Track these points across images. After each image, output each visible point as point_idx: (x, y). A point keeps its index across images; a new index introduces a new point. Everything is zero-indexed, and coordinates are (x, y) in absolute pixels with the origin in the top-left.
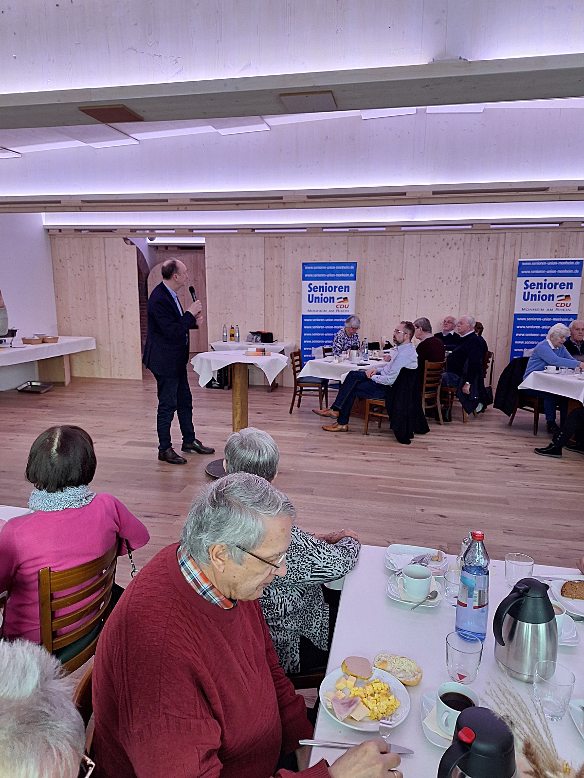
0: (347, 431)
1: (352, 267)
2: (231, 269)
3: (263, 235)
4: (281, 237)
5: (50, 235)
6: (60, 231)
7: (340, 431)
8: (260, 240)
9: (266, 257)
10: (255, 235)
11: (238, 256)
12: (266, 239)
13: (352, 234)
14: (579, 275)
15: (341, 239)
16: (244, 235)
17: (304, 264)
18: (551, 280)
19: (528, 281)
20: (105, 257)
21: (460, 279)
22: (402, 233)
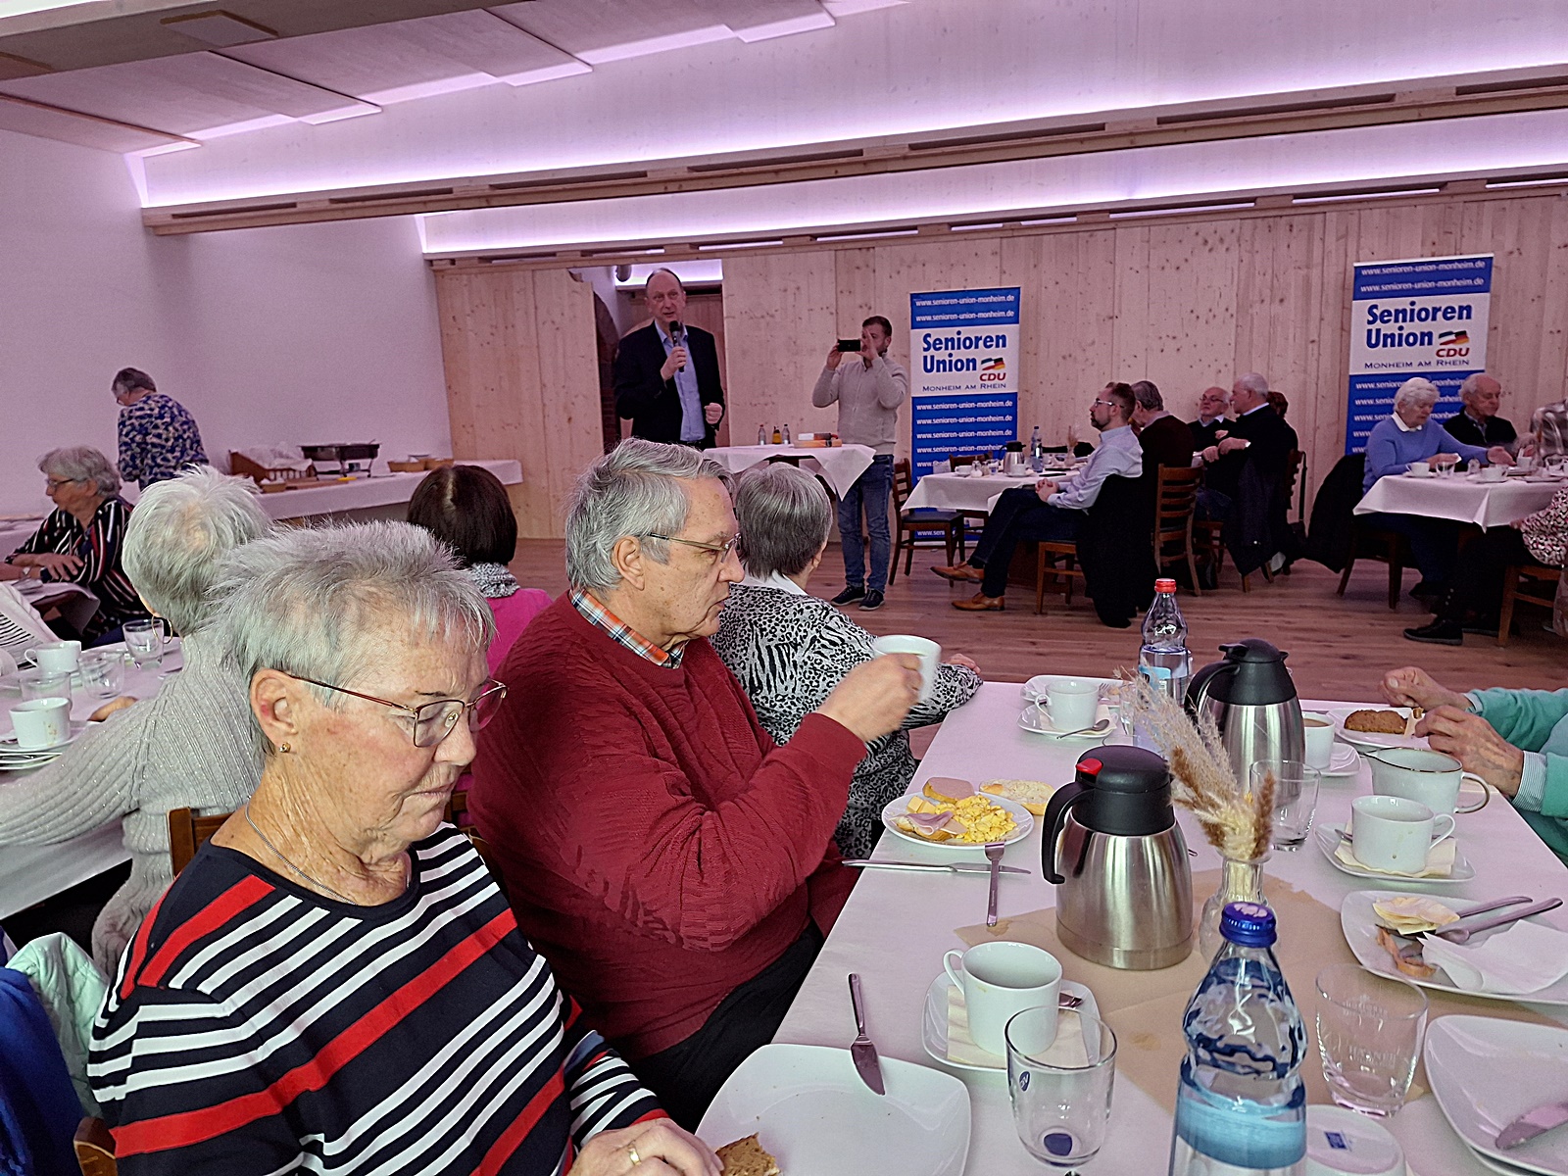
0: (1002, 608)
1: (1011, 298)
2: (772, 316)
3: (834, 247)
4: (868, 249)
5: (434, 271)
6: (453, 262)
7: (989, 608)
8: (826, 257)
9: (839, 290)
10: (817, 248)
11: (785, 290)
12: (838, 253)
13: (1010, 233)
14: (1484, 289)
15: (989, 245)
16: (797, 249)
17: (914, 297)
18: (1422, 302)
19: (1375, 307)
20: (536, 308)
21: (1233, 310)
22: (1112, 225)
